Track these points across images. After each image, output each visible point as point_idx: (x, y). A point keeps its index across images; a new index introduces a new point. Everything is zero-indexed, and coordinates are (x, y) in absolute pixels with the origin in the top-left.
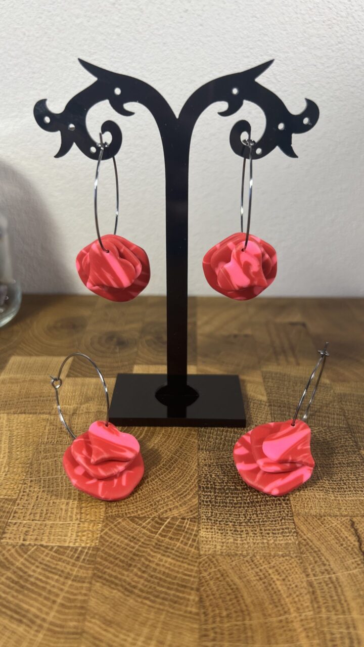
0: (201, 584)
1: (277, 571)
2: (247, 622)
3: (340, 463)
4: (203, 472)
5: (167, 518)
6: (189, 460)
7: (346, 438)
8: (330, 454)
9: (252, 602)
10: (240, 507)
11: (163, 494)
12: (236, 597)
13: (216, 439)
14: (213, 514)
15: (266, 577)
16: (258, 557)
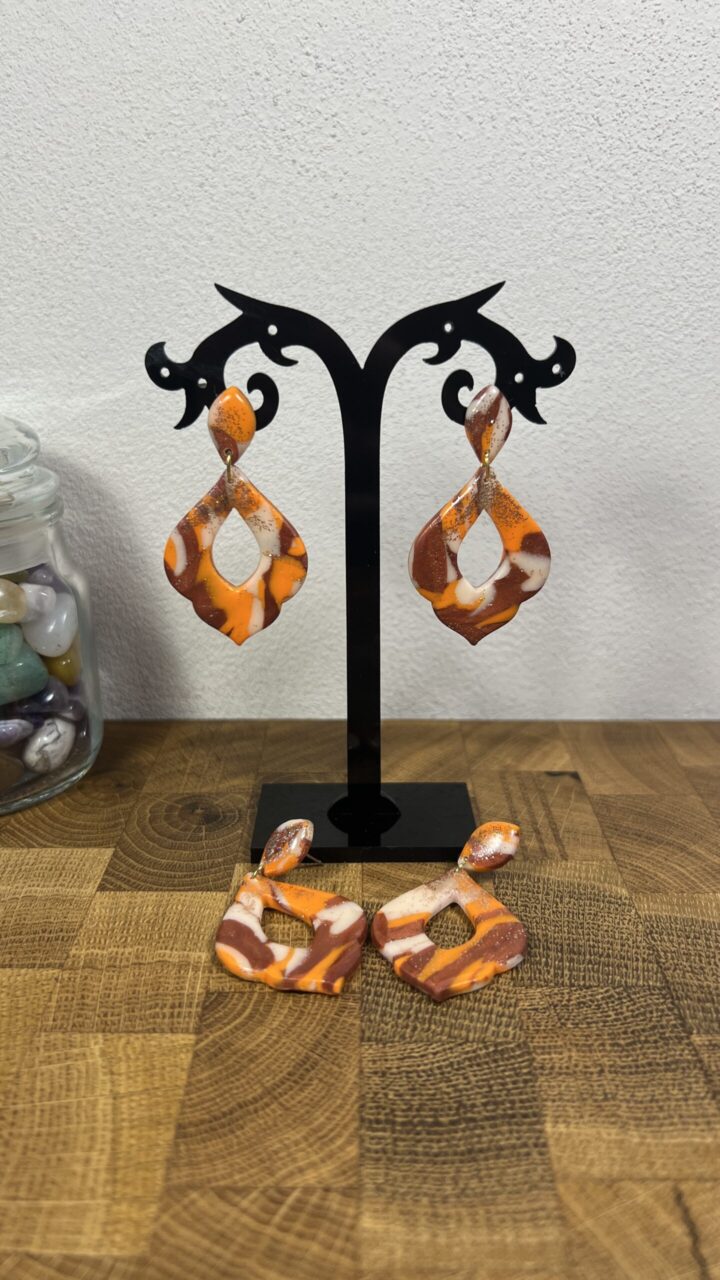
3: (650, 1064)
4: (370, 1088)
5: (293, 1189)
6: (343, 1063)
7: (663, 1011)
8: (628, 1045)
11: (286, 1136)
13: (399, 1016)
14: (390, 1178)
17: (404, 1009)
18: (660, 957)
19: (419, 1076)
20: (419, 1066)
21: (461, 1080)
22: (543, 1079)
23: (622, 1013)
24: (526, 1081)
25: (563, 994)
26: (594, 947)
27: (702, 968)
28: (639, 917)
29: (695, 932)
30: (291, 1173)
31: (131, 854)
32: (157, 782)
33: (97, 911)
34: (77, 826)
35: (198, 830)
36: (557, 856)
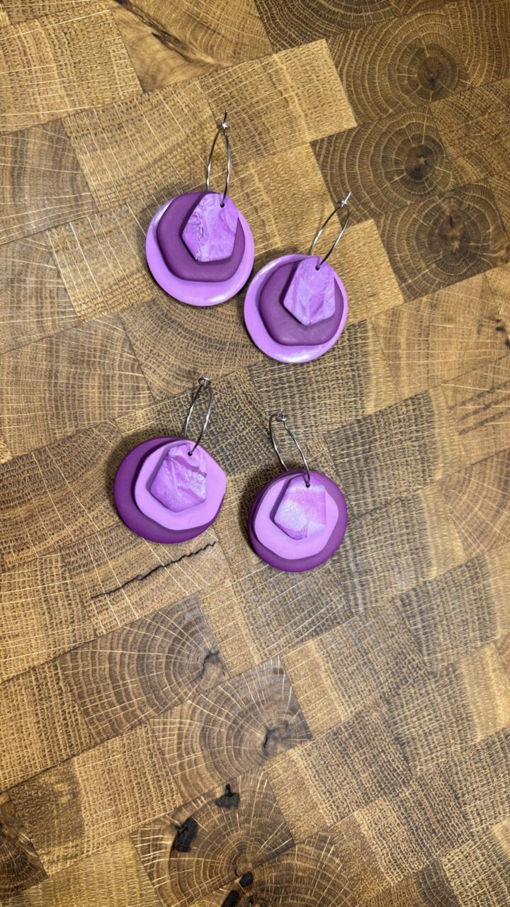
17: (280, 380)
18: (381, 509)
19: (235, 406)
20: (242, 403)
21: (241, 428)
24: (254, 459)
25: (327, 462)
26: (376, 470)
27: (379, 534)
29: (413, 526)
30: (151, 368)
31: (356, 142)
32: (447, 107)
33: (291, 155)
34: (372, 82)
35: (399, 172)
36: (462, 427)
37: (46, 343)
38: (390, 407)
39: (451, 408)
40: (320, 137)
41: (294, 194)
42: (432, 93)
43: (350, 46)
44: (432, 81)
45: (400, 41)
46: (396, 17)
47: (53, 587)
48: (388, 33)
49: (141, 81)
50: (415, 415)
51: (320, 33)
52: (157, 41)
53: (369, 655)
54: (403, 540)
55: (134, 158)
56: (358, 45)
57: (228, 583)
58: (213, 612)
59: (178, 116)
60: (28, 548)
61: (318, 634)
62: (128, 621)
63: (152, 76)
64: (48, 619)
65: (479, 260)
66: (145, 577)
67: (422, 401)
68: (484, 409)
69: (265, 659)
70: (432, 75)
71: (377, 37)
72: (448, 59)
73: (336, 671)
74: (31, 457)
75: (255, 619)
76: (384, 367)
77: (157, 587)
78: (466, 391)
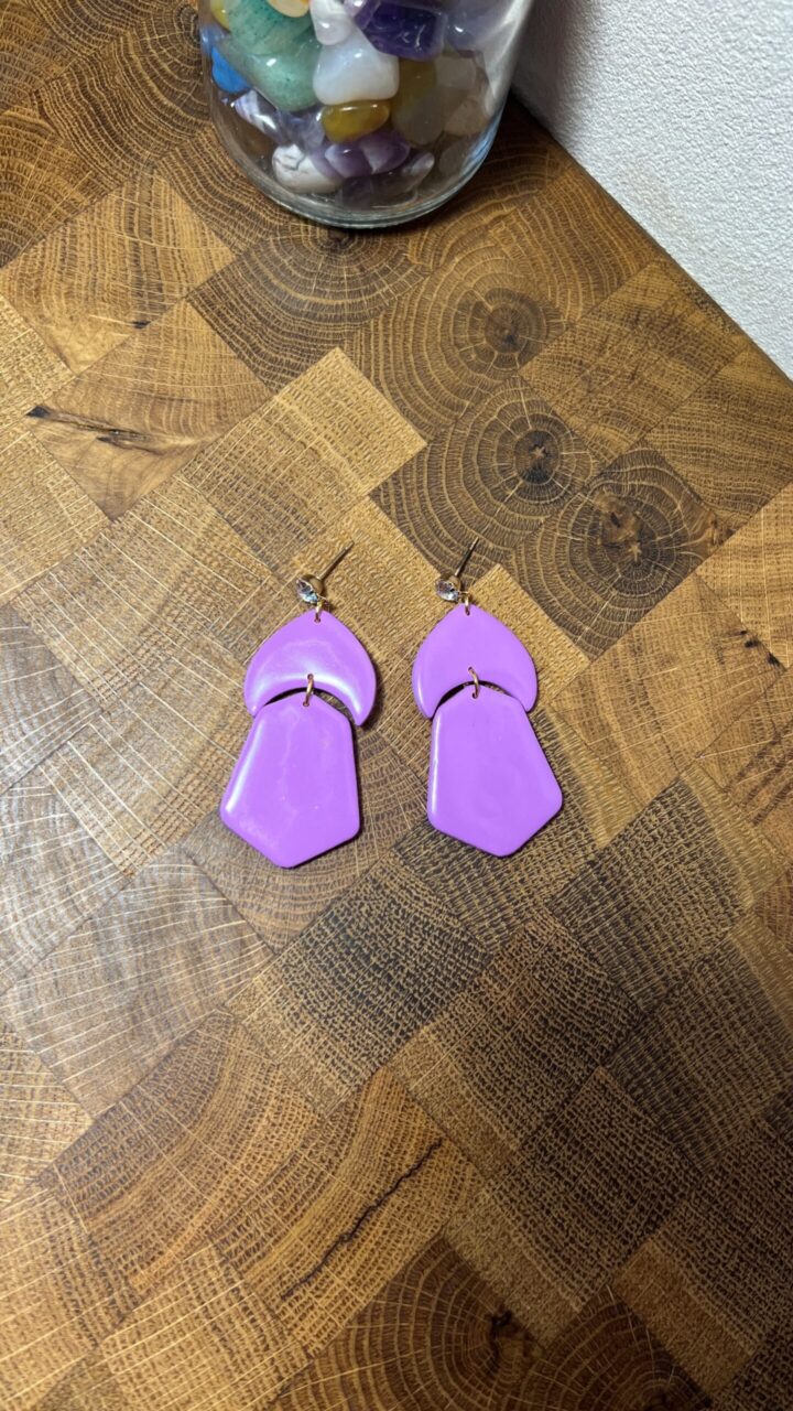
0: (188, 1040)
1: (280, 1108)
2: (185, 1127)
3: (544, 1056)
4: (358, 890)
7: (613, 1029)
8: (554, 1029)
9: (214, 1113)
10: (340, 988)
12: (204, 1092)
14: (300, 966)
15: (260, 1102)
16: (280, 1073)
18: (680, 986)
19: (397, 912)
20: (406, 903)
21: (417, 943)
22: (466, 994)
23: (584, 1002)
24: (454, 985)
25: (568, 945)
26: (648, 929)
27: (693, 1028)
28: (721, 939)
29: (740, 993)
30: (252, 905)
31: (434, 469)
32: (546, 366)
33: (348, 524)
34: (425, 376)
35: (512, 483)
36: (754, 813)
37: (87, 930)
38: (631, 824)
39: (724, 790)
40: (381, 481)
41: (373, 575)
42: (516, 355)
43: (376, 342)
44: (511, 339)
45: (444, 306)
46: (425, 276)
47: (219, 1303)
48: (423, 302)
49: (101, 508)
50: (675, 822)
51: (328, 342)
52: (107, 445)
53: (753, 1231)
54: (733, 1024)
55: (129, 618)
56: (387, 336)
57: (485, 1195)
58: (478, 1252)
59: (169, 534)
60: (161, 1253)
61: (656, 1226)
62: (350, 1316)
63: (116, 494)
64: (227, 1357)
65: (680, 556)
66: (352, 1235)
67: (676, 796)
68: (777, 771)
69: (587, 1299)
70: (507, 332)
71: (410, 313)
72: (522, 301)
73: (709, 1277)
74: (121, 1108)
75: (547, 1239)
76: (599, 768)
77: (377, 1243)
78: (737, 756)
